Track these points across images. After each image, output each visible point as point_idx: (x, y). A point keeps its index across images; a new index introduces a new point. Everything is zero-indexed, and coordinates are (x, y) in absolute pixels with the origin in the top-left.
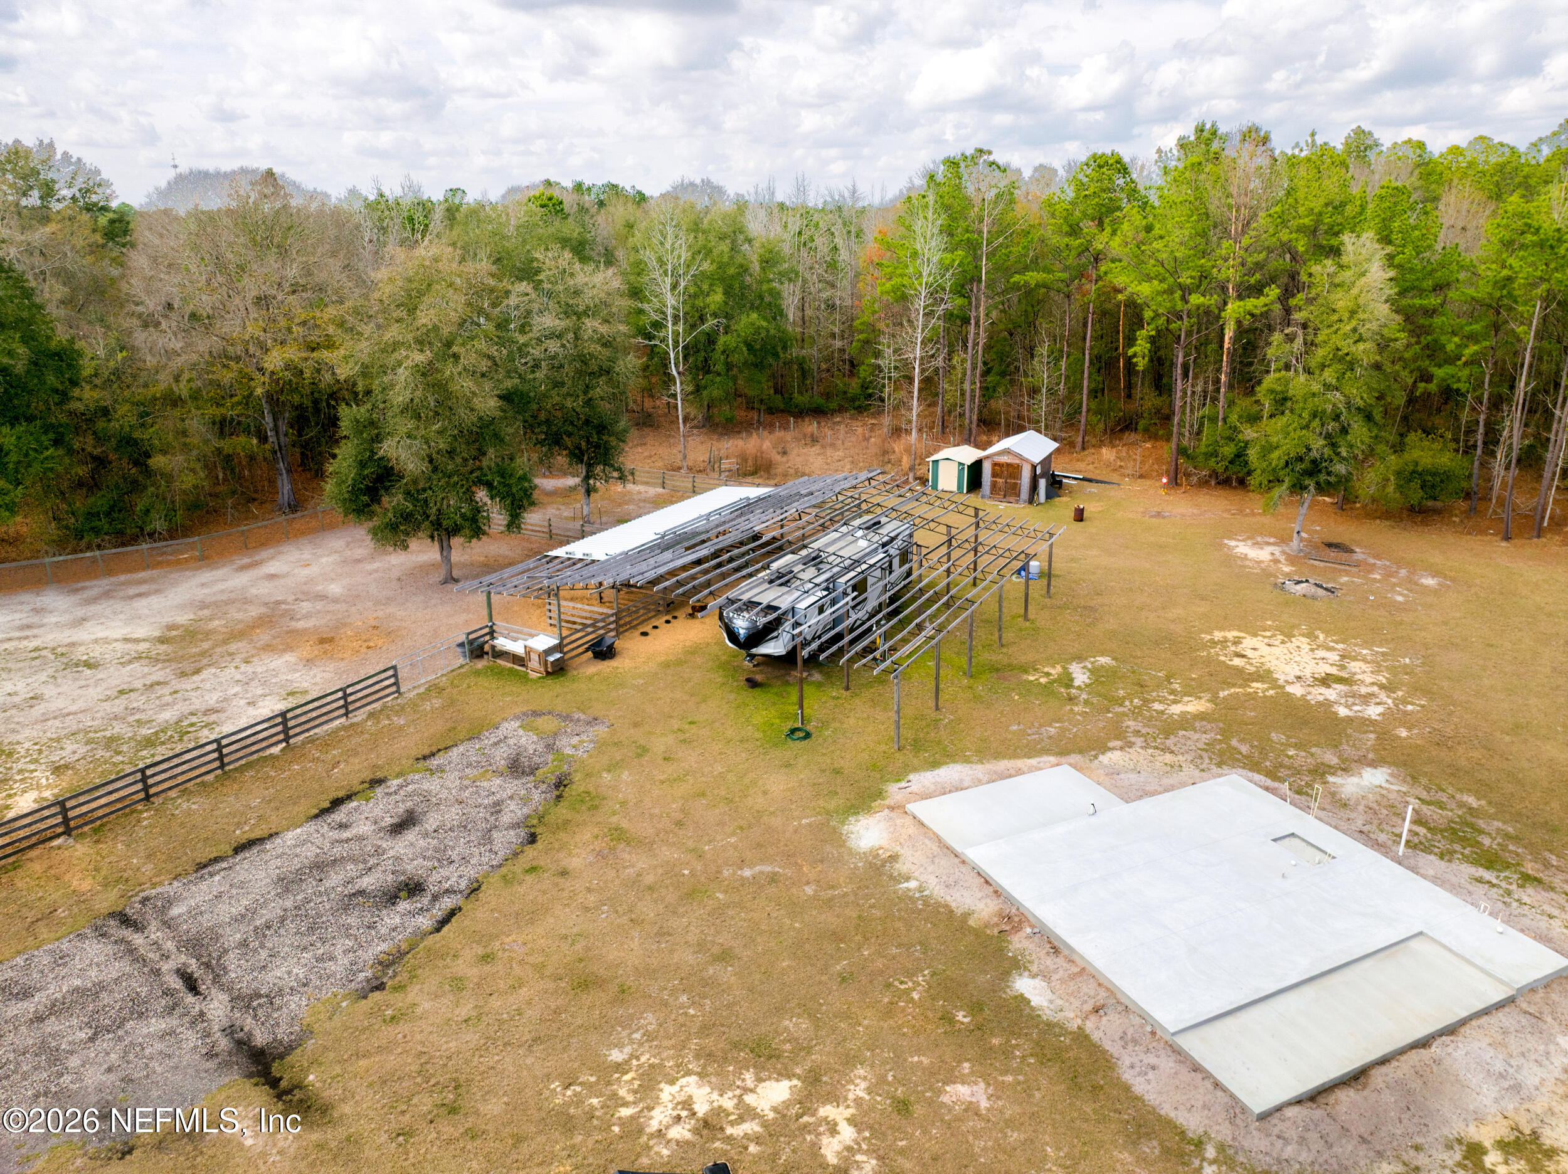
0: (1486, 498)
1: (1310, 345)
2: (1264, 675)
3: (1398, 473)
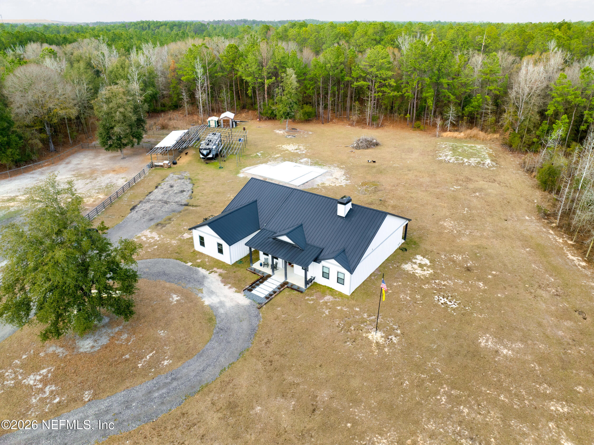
0: (319, 116)
1: (283, 90)
2: (287, 150)
3: (303, 113)
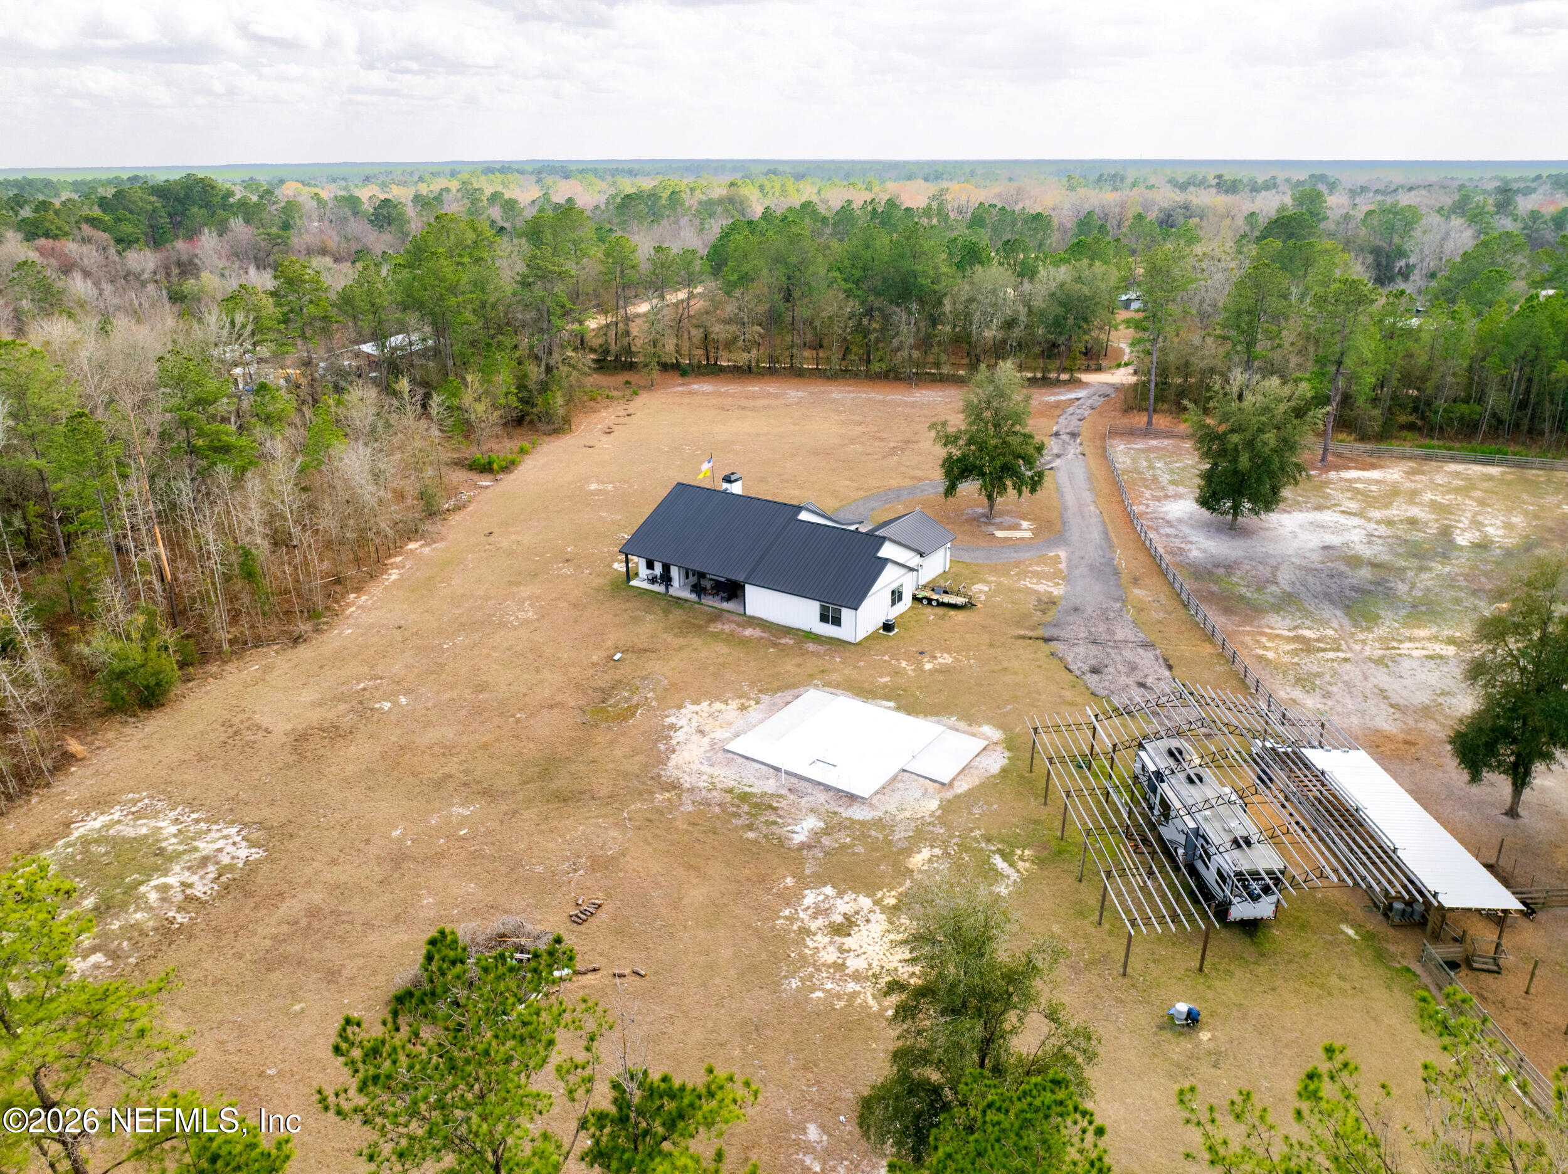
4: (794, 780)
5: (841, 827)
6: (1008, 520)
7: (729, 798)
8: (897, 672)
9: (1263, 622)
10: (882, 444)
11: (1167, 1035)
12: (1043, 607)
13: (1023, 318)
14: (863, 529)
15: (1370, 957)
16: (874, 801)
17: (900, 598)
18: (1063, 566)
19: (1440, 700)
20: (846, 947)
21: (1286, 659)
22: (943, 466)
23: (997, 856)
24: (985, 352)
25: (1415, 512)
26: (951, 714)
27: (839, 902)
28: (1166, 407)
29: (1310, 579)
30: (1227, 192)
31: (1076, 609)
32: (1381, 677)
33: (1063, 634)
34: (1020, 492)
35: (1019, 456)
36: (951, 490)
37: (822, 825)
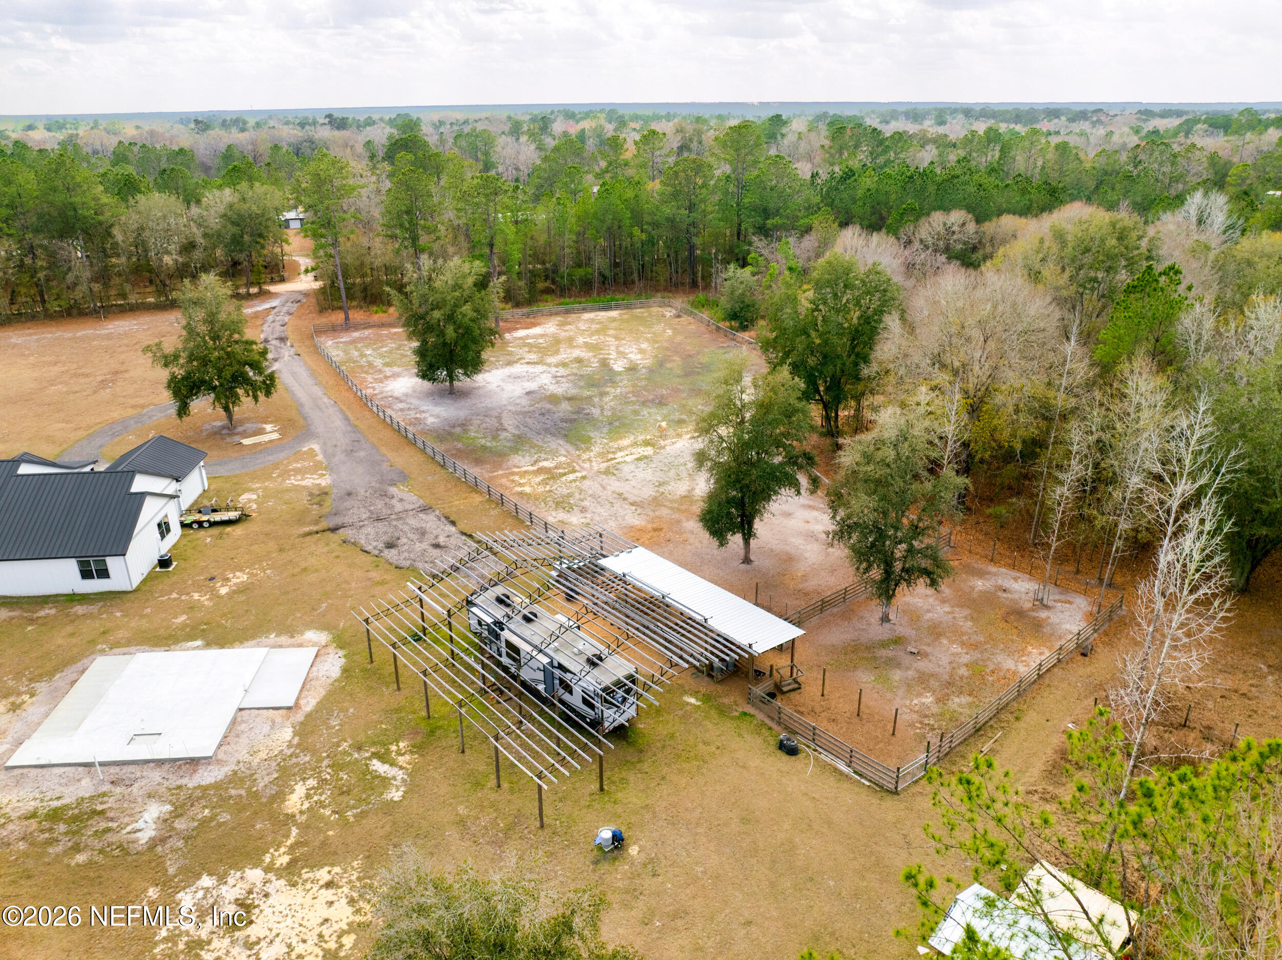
4: (113, 770)
5: (192, 800)
6: (249, 426)
7: (33, 824)
8: (192, 607)
9: (510, 463)
10: (87, 380)
11: (604, 867)
12: (317, 500)
13: (200, 240)
14: (101, 467)
15: (716, 716)
16: (221, 756)
17: (168, 530)
18: (320, 457)
19: (661, 490)
20: (253, 939)
21: (540, 489)
22: (169, 387)
23: (375, 761)
24: (171, 277)
25: (577, 353)
26: (268, 632)
27: (224, 888)
28: (354, 303)
29: (529, 420)
30: (338, 128)
31: (349, 494)
32: (614, 485)
33: (347, 520)
34: (256, 398)
35: (246, 363)
36: (183, 410)
37: (168, 808)
